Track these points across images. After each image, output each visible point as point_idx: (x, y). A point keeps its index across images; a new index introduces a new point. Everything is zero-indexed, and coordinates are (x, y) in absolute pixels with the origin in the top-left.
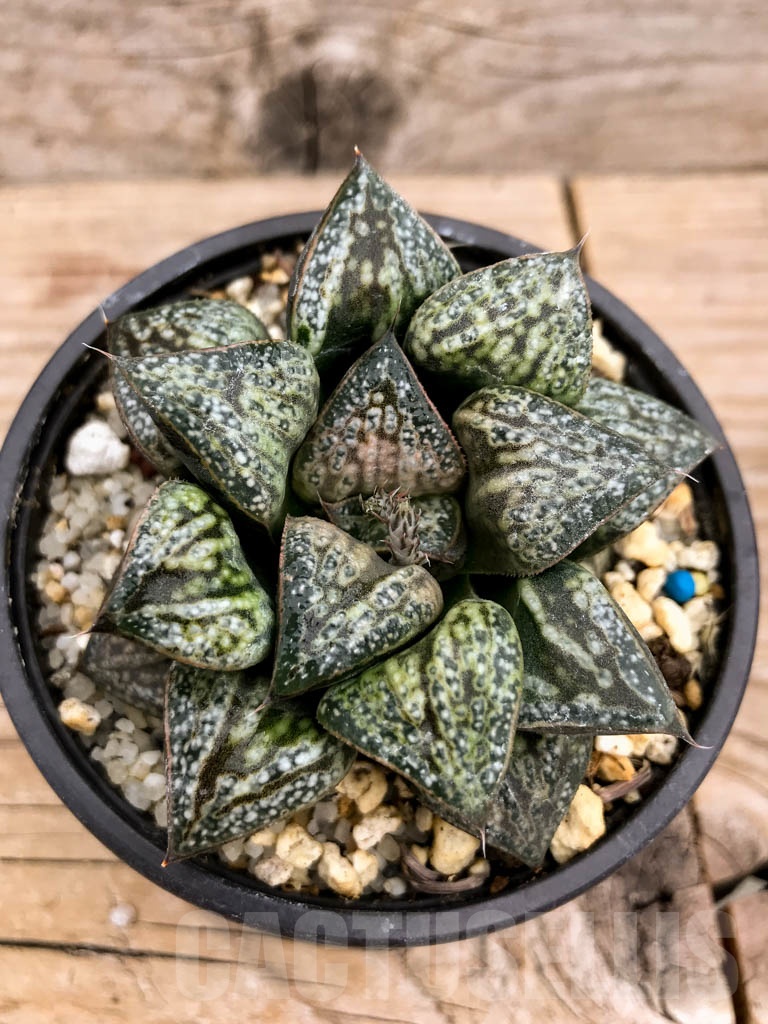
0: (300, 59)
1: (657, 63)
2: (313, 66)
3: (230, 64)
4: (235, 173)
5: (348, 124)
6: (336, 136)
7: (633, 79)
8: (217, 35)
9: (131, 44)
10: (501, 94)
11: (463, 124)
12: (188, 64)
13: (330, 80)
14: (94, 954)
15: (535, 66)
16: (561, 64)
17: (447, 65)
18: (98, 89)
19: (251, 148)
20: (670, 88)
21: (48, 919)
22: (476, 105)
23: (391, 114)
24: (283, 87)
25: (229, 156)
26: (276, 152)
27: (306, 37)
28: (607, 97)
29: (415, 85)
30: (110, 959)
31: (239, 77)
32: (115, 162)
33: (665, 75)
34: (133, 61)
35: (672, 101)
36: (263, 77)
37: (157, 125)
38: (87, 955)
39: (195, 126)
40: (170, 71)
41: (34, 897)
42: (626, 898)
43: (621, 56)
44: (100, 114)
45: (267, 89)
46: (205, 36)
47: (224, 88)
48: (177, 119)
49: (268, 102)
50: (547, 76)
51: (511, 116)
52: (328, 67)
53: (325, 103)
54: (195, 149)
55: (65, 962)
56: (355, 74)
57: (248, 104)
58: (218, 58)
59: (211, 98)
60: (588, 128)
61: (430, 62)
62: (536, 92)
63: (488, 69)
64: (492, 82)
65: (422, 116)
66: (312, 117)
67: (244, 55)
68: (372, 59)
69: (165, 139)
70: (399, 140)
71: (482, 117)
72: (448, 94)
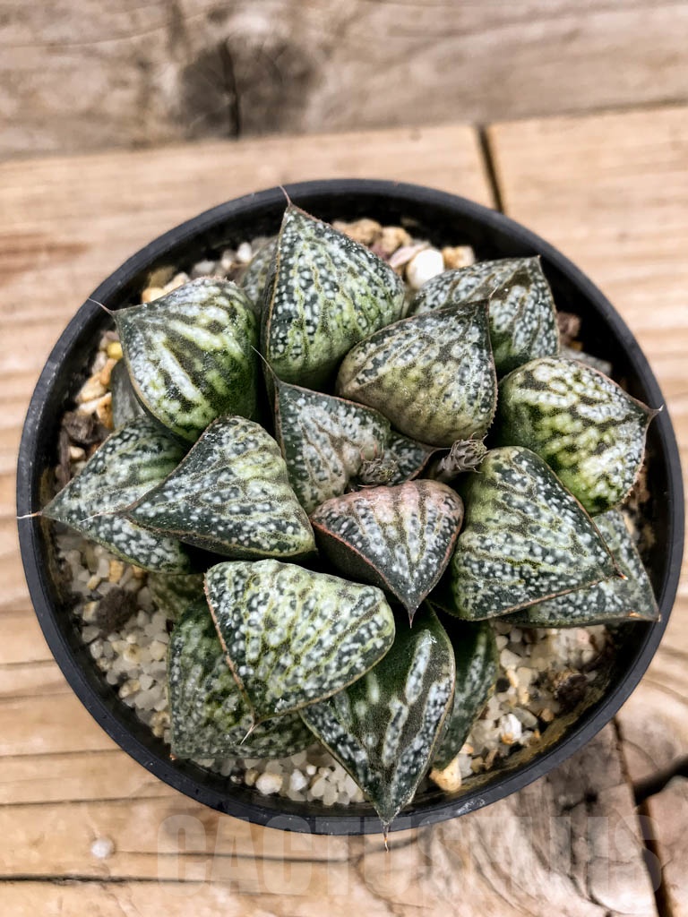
0: (216, 34)
1: (556, 15)
2: (227, 39)
3: (148, 43)
4: (163, 142)
5: (267, 90)
6: (257, 101)
7: (536, 30)
8: (134, 19)
9: (52, 33)
10: (411, 52)
11: (378, 81)
12: (108, 46)
13: (246, 52)
14: (79, 883)
15: (441, 25)
16: (465, 22)
17: (355, 29)
18: (23, 75)
19: (174, 118)
20: (572, 36)
21: (35, 855)
22: (389, 63)
23: (307, 78)
24: (199, 59)
25: (155, 127)
26: (200, 119)
27: (218, 16)
28: (514, 48)
29: (327, 50)
30: (93, 886)
31: (158, 54)
32: (46, 141)
33: (566, 24)
34: (55, 47)
35: (575, 48)
36: (180, 52)
37: (83, 103)
38: (73, 885)
39: (120, 101)
40: (91, 53)
41: (21, 836)
42: (555, 801)
43: (521, 10)
44: (28, 97)
45: (185, 63)
46: (123, 21)
47: (144, 66)
48: (102, 97)
49: (188, 75)
50: (452, 33)
51: (422, 71)
52: (242, 39)
53: (241, 72)
54: (121, 123)
55: (54, 891)
56: (269, 43)
57: (169, 78)
58: (136, 39)
59: (133, 75)
60: (499, 78)
61: (340, 29)
62: (444, 48)
63: (395, 30)
64: (400, 43)
65: (337, 78)
66: (231, 86)
67: (162, 35)
68: (284, 30)
69: (91, 115)
70: (317, 101)
71: (395, 74)
72: (360, 55)
